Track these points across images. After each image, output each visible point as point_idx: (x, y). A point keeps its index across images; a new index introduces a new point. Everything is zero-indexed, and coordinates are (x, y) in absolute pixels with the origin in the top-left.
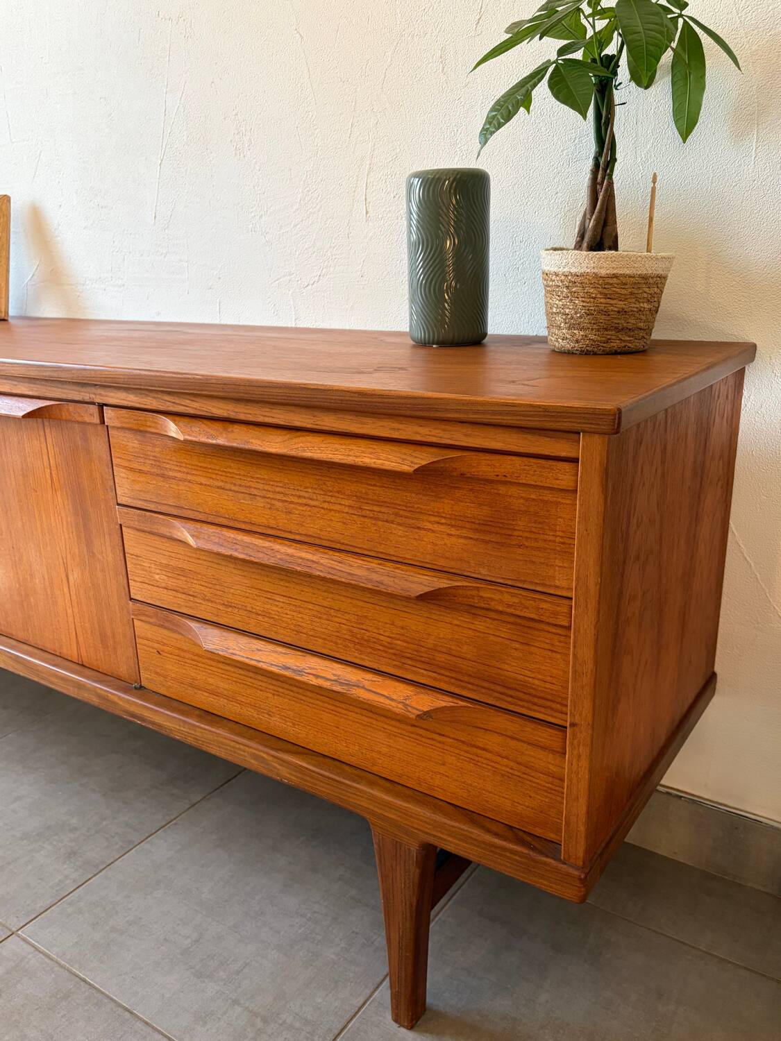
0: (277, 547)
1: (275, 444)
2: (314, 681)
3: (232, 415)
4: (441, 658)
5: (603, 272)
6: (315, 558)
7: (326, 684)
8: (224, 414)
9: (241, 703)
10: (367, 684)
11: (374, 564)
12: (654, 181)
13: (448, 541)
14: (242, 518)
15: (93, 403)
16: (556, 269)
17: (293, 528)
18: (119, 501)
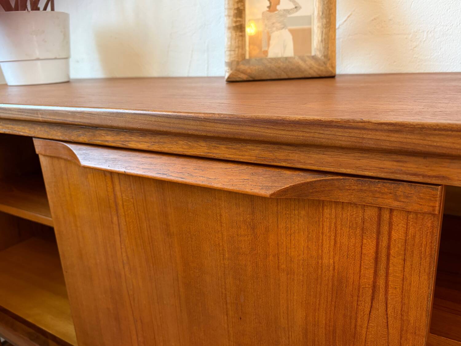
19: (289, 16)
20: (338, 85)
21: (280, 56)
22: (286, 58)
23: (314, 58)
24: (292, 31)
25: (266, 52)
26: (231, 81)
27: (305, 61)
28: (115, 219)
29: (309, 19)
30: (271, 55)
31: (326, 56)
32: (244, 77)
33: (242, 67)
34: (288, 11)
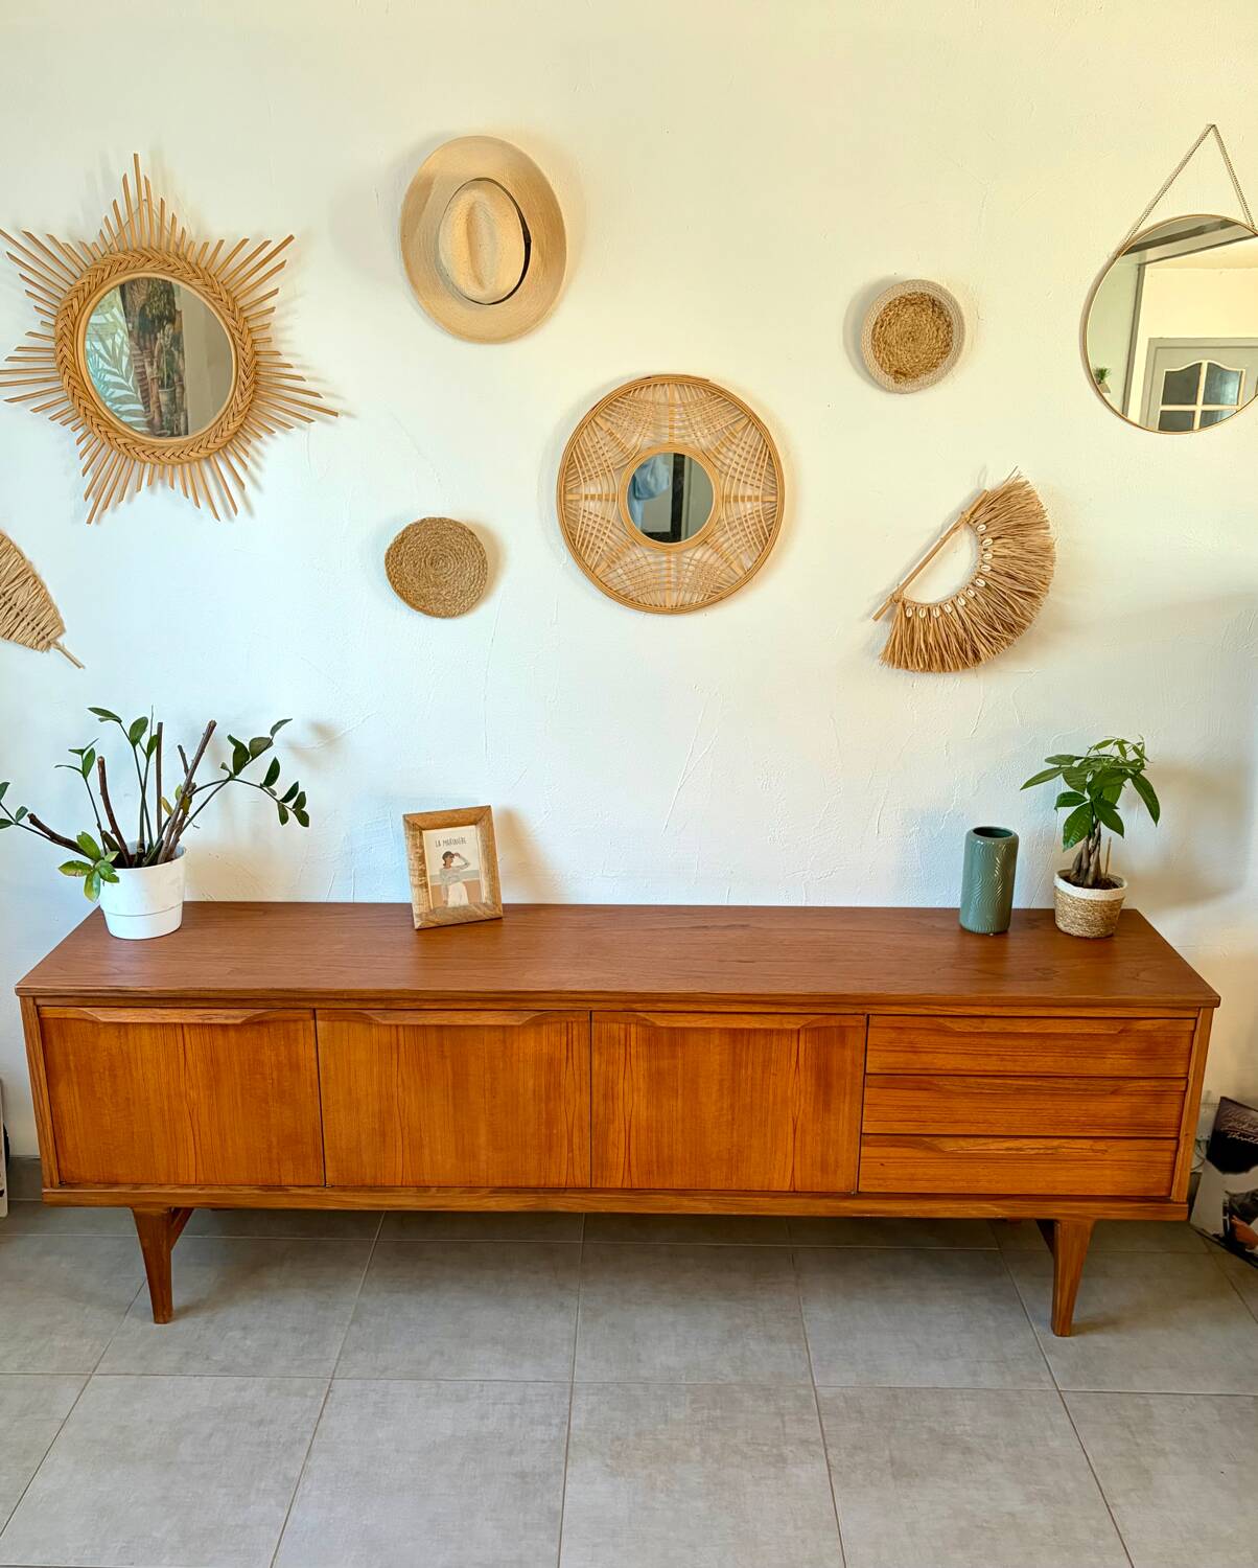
0: (1010, 1082)
1: (1024, 1027)
2: (1033, 1152)
3: (989, 1014)
4: (1108, 1121)
5: (1111, 900)
6: (1039, 1083)
7: (1042, 1151)
8: (983, 1014)
9: (954, 1181)
10: (1066, 1145)
11: (1076, 1081)
12: (1110, 841)
13: (1121, 1061)
14: (978, 1068)
15: (863, 1014)
16: (1084, 897)
17: (1017, 1069)
18: (868, 1071)
19: (461, 871)
20: (504, 924)
21: (457, 904)
22: (465, 907)
23: (485, 905)
24: (464, 883)
25: (446, 902)
26: (417, 930)
27: (479, 908)
28: (395, 1056)
29: (477, 873)
30: (451, 904)
31: (494, 903)
32: (432, 925)
33: (431, 917)
34: (461, 867)
